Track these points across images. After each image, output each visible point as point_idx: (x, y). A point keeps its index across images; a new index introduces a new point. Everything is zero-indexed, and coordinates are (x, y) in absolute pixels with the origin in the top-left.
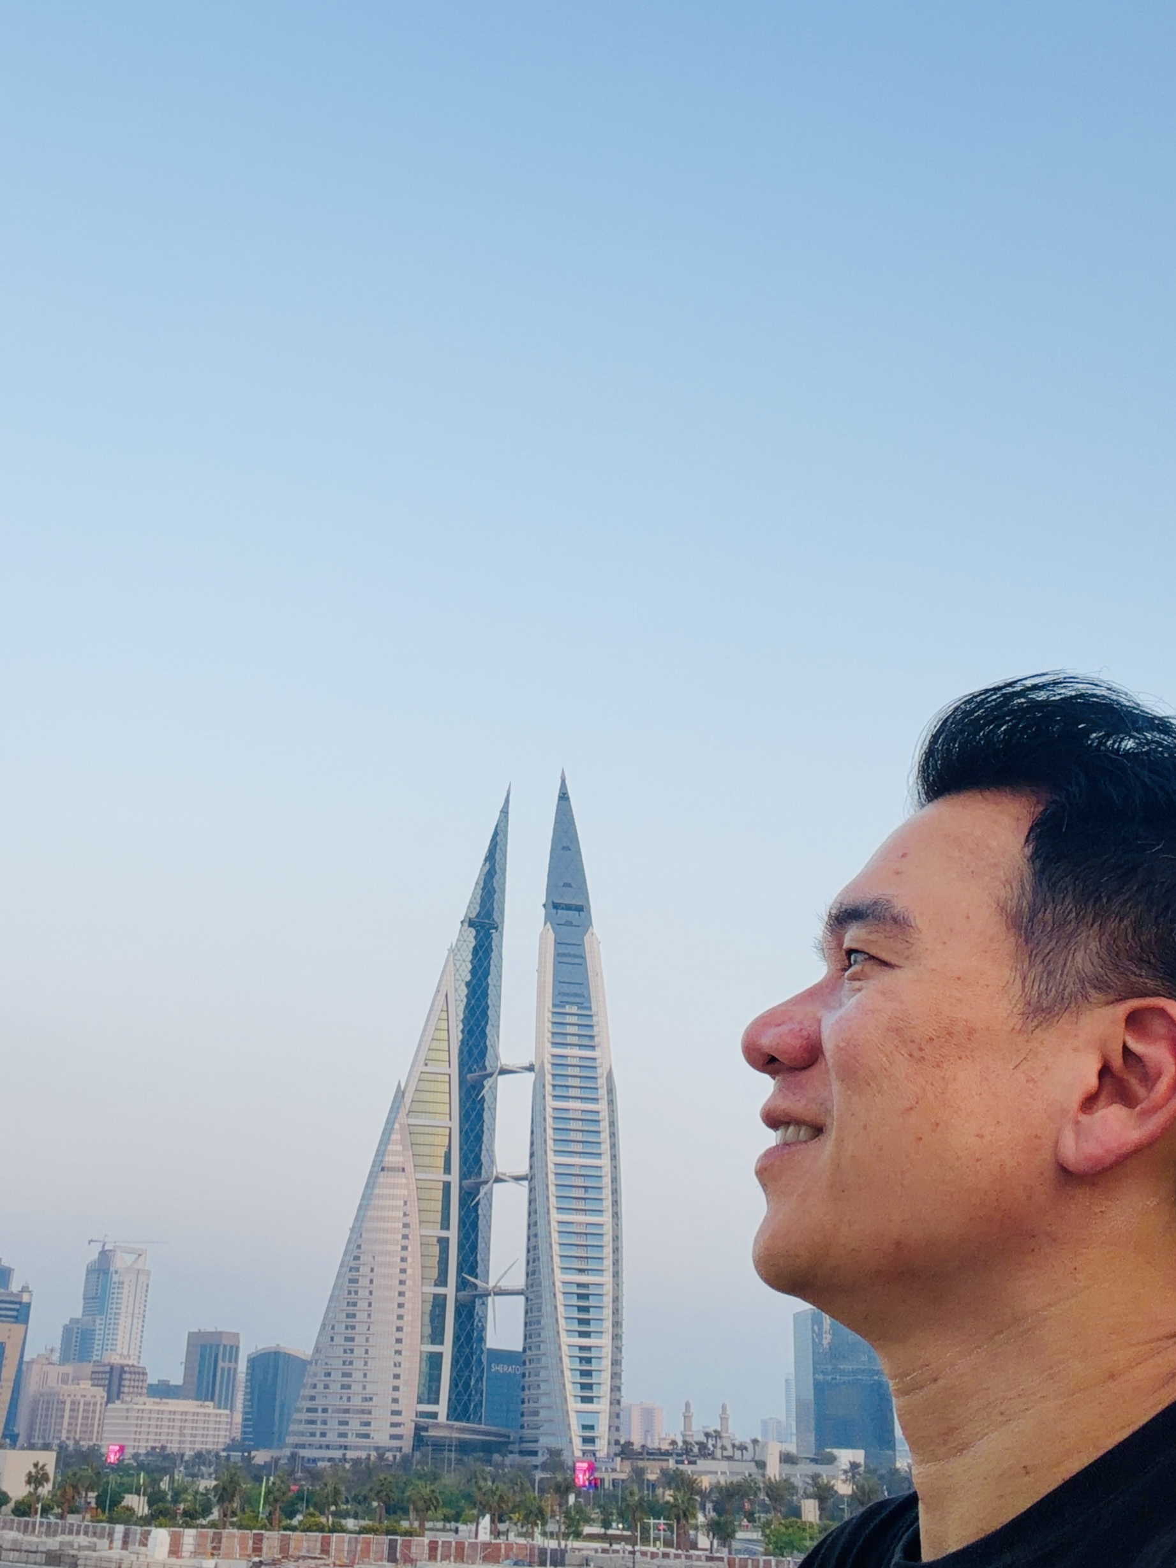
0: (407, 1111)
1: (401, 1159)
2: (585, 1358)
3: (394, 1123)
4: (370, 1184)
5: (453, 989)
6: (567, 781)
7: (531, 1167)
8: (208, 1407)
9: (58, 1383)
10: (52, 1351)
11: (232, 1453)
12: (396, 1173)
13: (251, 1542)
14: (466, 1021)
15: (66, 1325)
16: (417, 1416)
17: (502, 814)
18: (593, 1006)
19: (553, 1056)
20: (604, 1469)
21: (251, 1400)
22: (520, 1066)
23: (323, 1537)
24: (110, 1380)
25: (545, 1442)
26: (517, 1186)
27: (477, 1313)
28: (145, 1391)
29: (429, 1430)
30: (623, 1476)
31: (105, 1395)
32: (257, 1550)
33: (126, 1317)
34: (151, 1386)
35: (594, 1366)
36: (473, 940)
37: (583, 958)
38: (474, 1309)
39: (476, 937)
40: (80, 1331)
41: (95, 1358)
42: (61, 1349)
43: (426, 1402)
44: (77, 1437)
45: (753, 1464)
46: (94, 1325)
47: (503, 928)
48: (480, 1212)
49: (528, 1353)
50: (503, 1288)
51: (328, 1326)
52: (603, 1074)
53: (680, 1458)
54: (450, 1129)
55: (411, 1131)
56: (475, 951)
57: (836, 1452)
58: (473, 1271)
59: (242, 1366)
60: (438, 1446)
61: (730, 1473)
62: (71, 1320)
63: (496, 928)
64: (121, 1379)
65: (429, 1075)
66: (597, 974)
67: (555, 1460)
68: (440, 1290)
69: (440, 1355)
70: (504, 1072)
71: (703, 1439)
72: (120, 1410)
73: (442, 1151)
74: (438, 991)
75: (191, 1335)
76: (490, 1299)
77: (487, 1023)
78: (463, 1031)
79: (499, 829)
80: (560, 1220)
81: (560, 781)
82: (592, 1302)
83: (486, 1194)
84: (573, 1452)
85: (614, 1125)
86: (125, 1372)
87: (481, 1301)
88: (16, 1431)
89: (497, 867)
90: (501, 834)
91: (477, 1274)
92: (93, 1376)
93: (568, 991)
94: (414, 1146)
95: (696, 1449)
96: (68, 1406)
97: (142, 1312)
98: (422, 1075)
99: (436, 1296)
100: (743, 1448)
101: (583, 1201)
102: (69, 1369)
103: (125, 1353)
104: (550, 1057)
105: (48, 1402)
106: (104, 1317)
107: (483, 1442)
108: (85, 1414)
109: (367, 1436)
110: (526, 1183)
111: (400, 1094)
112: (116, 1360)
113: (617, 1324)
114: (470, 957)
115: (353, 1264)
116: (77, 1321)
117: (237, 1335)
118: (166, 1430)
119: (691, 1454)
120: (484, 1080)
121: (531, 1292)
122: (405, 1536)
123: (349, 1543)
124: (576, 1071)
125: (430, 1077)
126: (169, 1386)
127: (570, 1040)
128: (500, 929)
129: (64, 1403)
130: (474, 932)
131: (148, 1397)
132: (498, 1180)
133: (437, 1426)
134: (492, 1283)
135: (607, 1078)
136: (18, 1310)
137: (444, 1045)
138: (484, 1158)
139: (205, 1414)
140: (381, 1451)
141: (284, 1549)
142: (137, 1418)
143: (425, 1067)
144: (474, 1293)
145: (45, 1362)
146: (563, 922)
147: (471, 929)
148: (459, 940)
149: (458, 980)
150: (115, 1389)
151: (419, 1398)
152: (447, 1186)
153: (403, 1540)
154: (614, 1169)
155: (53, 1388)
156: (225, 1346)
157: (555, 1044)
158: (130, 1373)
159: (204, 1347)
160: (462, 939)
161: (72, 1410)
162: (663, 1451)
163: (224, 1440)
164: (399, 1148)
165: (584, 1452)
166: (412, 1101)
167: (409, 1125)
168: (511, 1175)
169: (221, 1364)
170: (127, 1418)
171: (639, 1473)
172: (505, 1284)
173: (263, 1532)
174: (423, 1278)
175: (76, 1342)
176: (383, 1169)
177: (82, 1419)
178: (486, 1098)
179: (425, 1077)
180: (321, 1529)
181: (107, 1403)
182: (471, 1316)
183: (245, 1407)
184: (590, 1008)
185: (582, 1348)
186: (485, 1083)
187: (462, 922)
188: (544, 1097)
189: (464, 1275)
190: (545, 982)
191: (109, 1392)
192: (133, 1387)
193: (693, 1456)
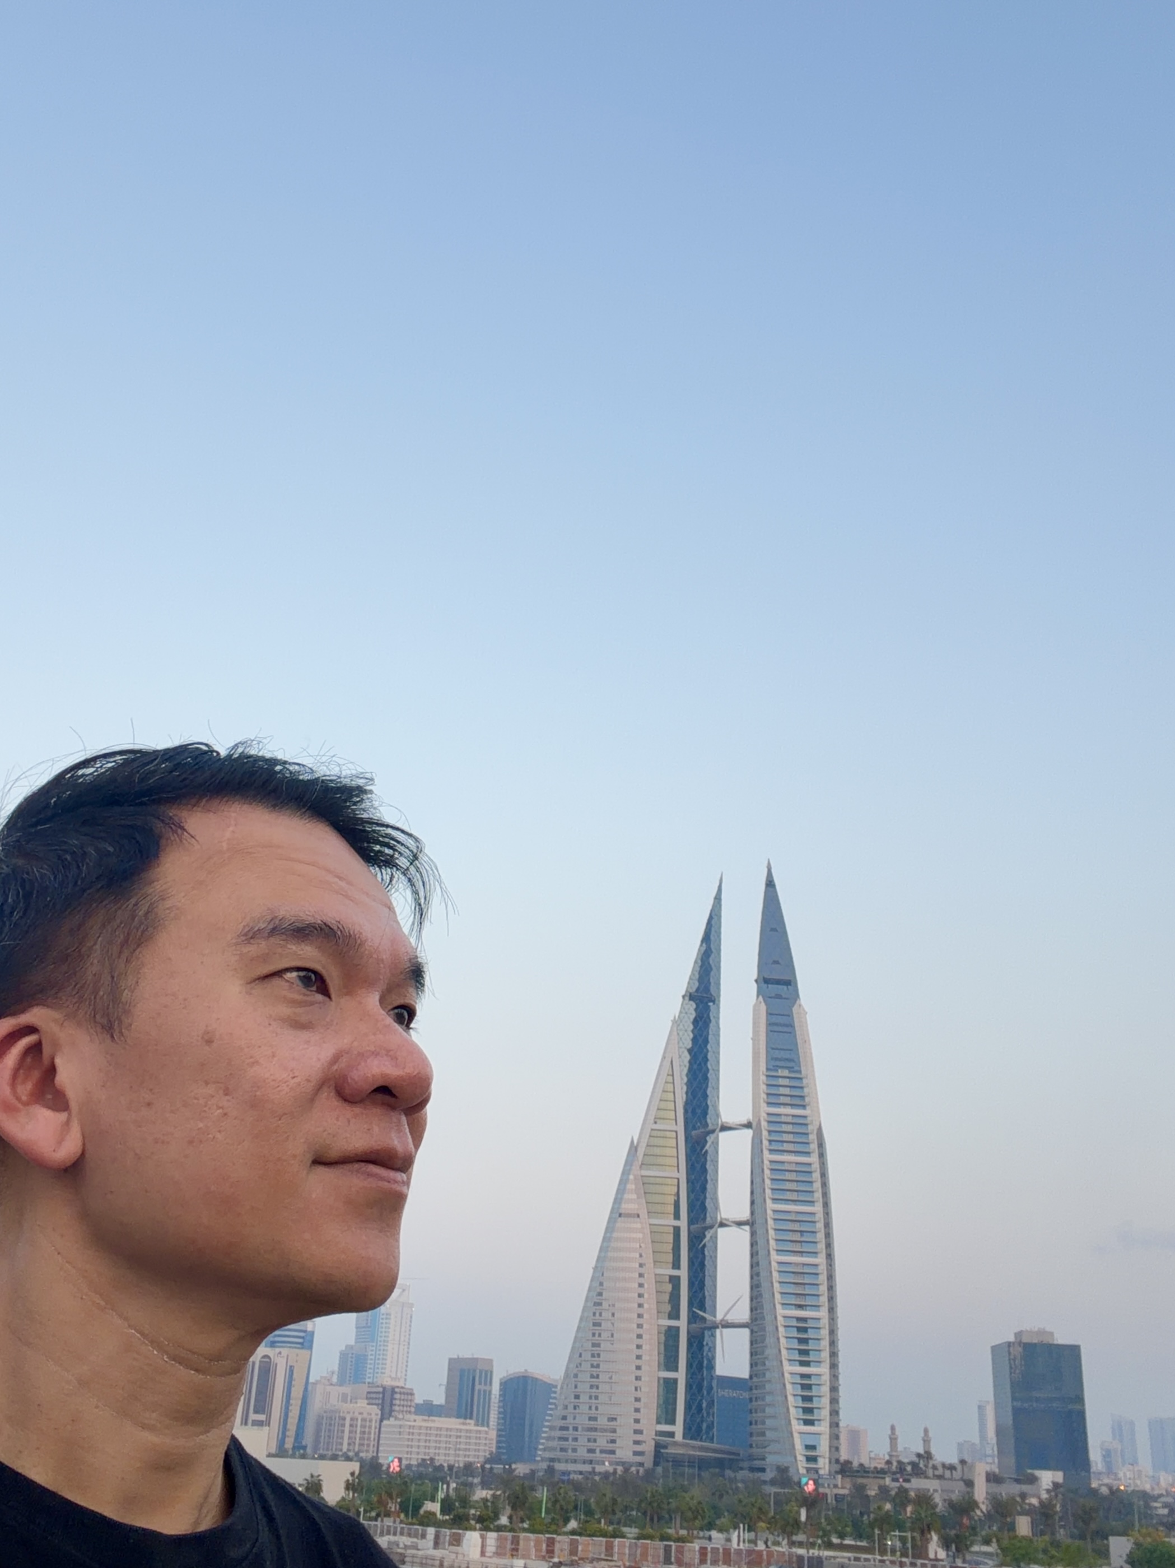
0: (640, 1163)
1: (636, 1206)
2: (806, 1384)
3: (629, 1174)
4: (610, 1228)
5: (678, 1056)
6: (773, 871)
7: (752, 1213)
8: (469, 1424)
9: (338, 1401)
10: (333, 1373)
11: (494, 1466)
12: (632, 1219)
13: (544, 1546)
14: (689, 1084)
15: (342, 1351)
16: (656, 1435)
17: (716, 900)
18: (803, 1069)
19: (769, 1114)
20: (826, 1485)
21: (503, 1418)
22: (738, 1123)
23: (607, 1542)
24: (383, 1399)
25: (771, 1459)
26: (738, 1229)
27: (707, 1344)
28: (413, 1410)
29: (669, 1447)
30: (845, 1492)
31: (379, 1412)
32: (551, 1552)
33: (393, 1344)
34: (417, 1405)
35: (814, 1392)
36: (694, 1013)
37: (792, 1026)
38: (703, 1341)
39: (696, 1010)
40: (354, 1356)
41: (368, 1380)
42: (338, 1372)
43: (664, 1421)
44: (356, 1449)
45: (962, 1483)
46: (366, 1351)
47: (719, 1001)
48: (706, 1253)
49: (755, 1379)
50: (730, 1321)
51: (576, 1354)
52: (813, 1130)
53: (894, 1476)
54: (678, 1179)
55: (645, 1182)
56: (695, 1022)
57: (1038, 1473)
58: (702, 1307)
59: (496, 1389)
60: (677, 1462)
61: (942, 1490)
62: (347, 1346)
63: (714, 1002)
64: (392, 1399)
65: (659, 1132)
66: (805, 1041)
67: (784, 1477)
68: (673, 1323)
69: (675, 1381)
70: (725, 1128)
71: (915, 1459)
72: (394, 1426)
73: (671, 1199)
74: (664, 1057)
75: (450, 1360)
76: (718, 1331)
77: (707, 1087)
78: (687, 1093)
79: (713, 913)
80: (779, 1261)
81: (766, 870)
82: (811, 1334)
83: (711, 1237)
84: (798, 1470)
85: (825, 1176)
86: (396, 1393)
87: (710, 1333)
88: (304, 1443)
89: (712, 946)
90: (715, 918)
91: (705, 1308)
92: (369, 1396)
93: (780, 1057)
94: (647, 1195)
95: (909, 1468)
96: (348, 1423)
97: (407, 1340)
98: (653, 1132)
99: (670, 1328)
100: (952, 1468)
101: (800, 1244)
102: (347, 1389)
103: (394, 1375)
104: (766, 1115)
105: (331, 1418)
106: (374, 1344)
107: (716, 1459)
108: (363, 1430)
109: (613, 1452)
110: (747, 1228)
111: (633, 1149)
112: (388, 1382)
113: (833, 1354)
114: (691, 1027)
115: (597, 1299)
116: (351, 1347)
117: (491, 1361)
118: (434, 1445)
119: (905, 1473)
120: (706, 1136)
121: (755, 1325)
122: (678, 1542)
123: (630, 1547)
124: (789, 1128)
125: (659, 1134)
126: (432, 1404)
127: (783, 1100)
128: (716, 1002)
129: (344, 1419)
130: (694, 1006)
131: (416, 1415)
132: (722, 1225)
133: (675, 1444)
134: (719, 1316)
135: (817, 1134)
136: (303, 1338)
137: (671, 1106)
138: (708, 1204)
139: (467, 1431)
140: (627, 1466)
141: (573, 1551)
142: (409, 1433)
143: (654, 1125)
144: (703, 1326)
145: (327, 1383)
146: (773, 995)
147: (692, 1002)
148: (681, 1012)
149: (681, 1048)
150: (387, 1409)
151: (657, 1419)
152: (677, 1230)
153: (676, 1546)
154: (826, 1216)
155: (335, 1406)
156: (481, 1372)
157: (769, 1104)
158: (400, 1393)
159: (462, 1371)
160: (684, 1012)
161: (351, 1425)
162: (879, 1470)
163: (484, 1454)
164: (634, 1196)
165: (808, 1470)
166: (644, 1155)
167: (642, 1176)
168: (733, 1220)
169: (477, 1387)
170: (400, 1433)
171: (860, 1489)
172: (731, 1318)
173: (555, 1536)
174: (658, 1312)
175: (351, 1365)
176: (620, 1215)
177: (360, 1433)
178: (710, 1152)
179: (655, 1133)
180: (604, 1534)
181: (381, 1421)
182: (701, 1346)
183: (498, 1424)
184: (800, 1072)
185: (803, 1376)
186: (708, 1138)
187: (684, 997)
188: (762, 1151)
189: (694, 1310)
190: (759, 1049)
191: (382, 1410)
192: (403, 1406)
193: (908, 1475)
